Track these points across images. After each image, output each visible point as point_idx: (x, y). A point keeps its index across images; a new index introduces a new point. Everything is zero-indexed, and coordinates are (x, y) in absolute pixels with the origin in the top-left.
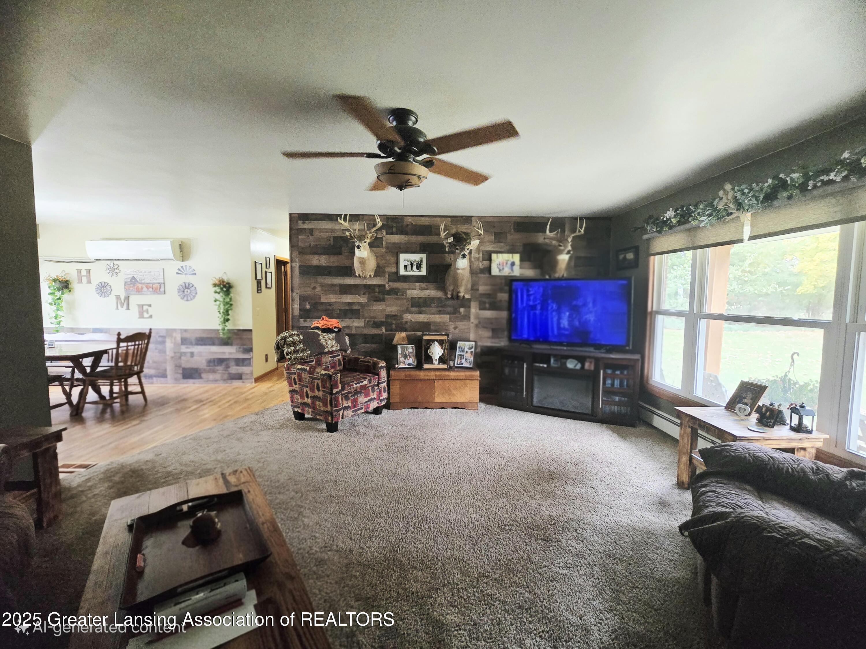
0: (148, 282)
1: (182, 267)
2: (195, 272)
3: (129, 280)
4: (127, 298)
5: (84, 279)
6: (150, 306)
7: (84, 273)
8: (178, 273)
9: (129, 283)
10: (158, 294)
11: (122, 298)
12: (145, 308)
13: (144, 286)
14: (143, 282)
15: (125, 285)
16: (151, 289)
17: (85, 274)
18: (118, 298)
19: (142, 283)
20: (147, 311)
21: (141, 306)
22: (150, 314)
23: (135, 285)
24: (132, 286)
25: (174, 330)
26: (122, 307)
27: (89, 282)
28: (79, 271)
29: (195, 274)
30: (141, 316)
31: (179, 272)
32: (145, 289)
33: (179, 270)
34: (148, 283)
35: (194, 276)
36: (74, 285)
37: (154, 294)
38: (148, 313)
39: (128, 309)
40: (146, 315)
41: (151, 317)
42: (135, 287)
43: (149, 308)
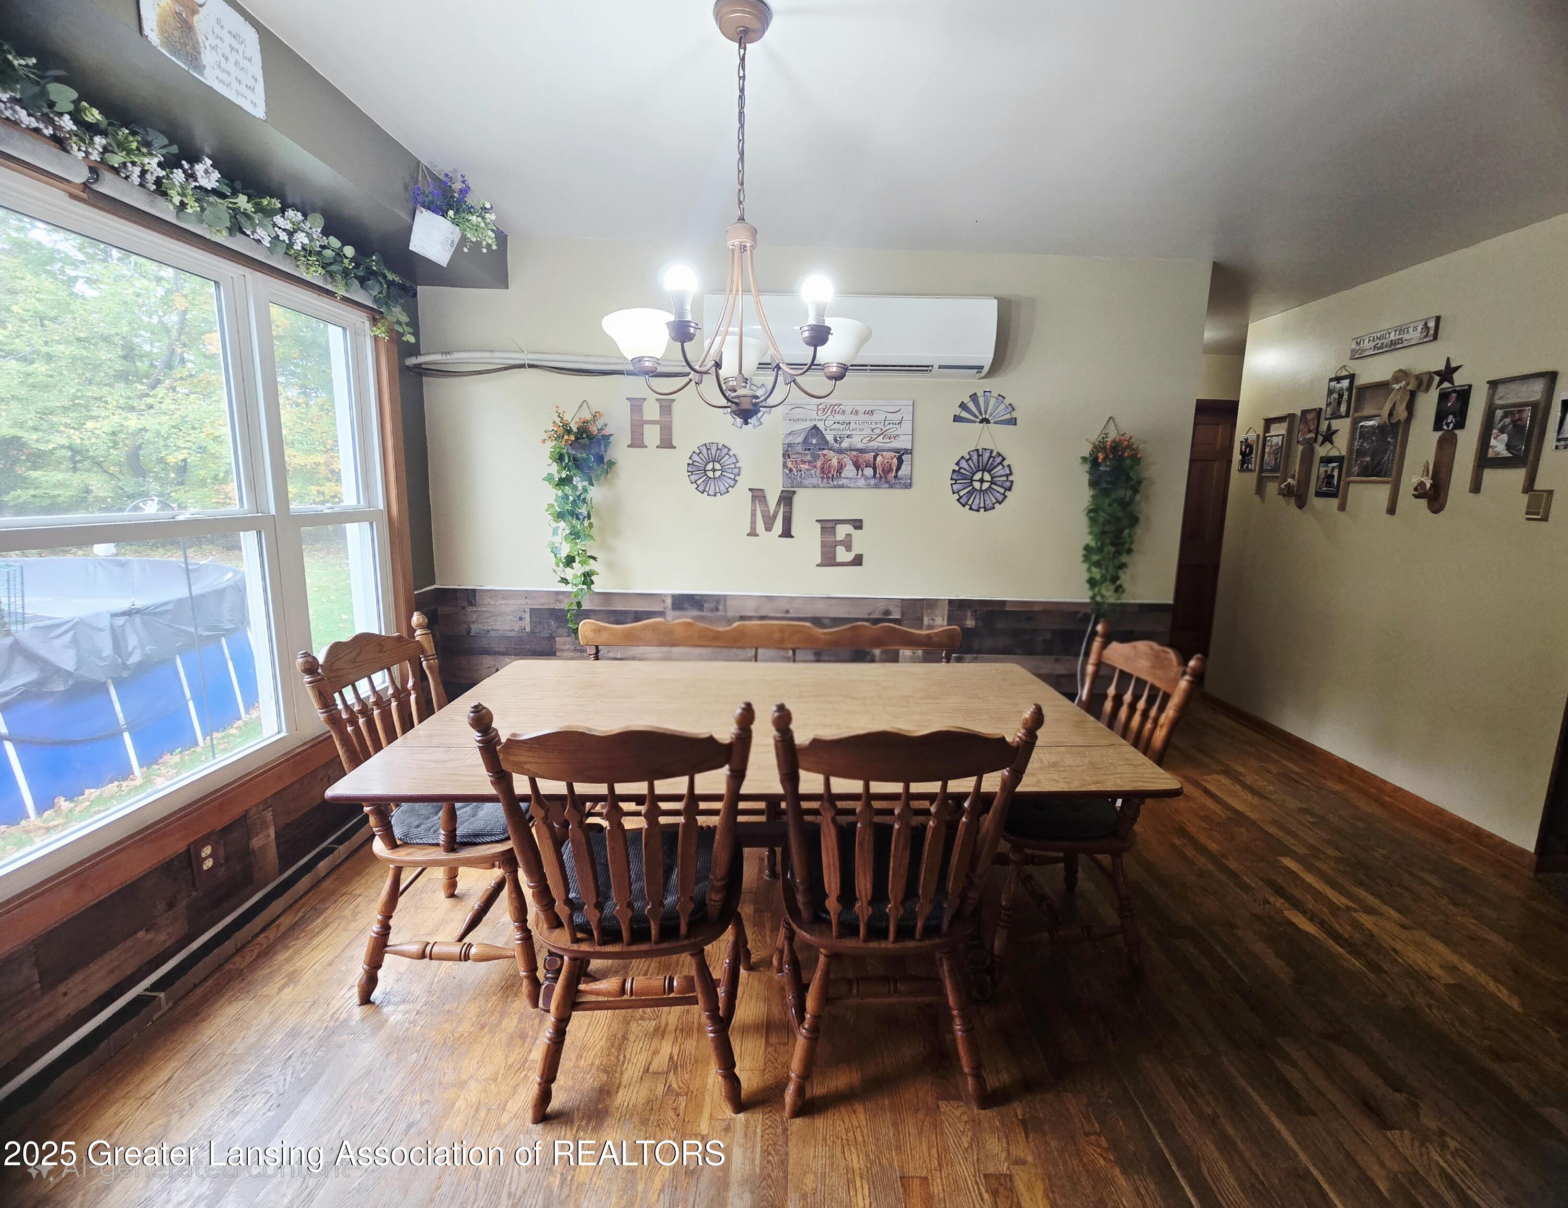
0: (860, 446)
1: (974, 397)
2: (1014, 414)
3: (800, 439)
4: (787, 499)
5: (652, 435)
6: (858, 524)
7: (651, 411)
8: (957, 419)
9: (799, 449)
10: (891, 487)
11: (773, 499)
12: (842, 531)
13: (847, 461)
14: (845, 445)
15: (786, 455)
16: (869, 472)
17: (657, 417)
18: (758, 495)
19: (840, 451)
20: (848, 544)
21: (828, 527)
22: (856, 550)
23: (816, 457)
24: (809, 458)
25: (930, 604)
26: (768, 528)
27: (667, 443)
28: (636, 405)
29: (1013, 422)
30: (829, 560)
31: (964, 414)
32: (849, 470)
33: (963, 406)
34: (861, 451)
35: (1011, 427)
36: (620, 451)
37: (876, 486)
38: (849, 548)
39: (787, 533)
40: (842, 555)
41: (858, 561)
42: (819, 464)
43: (856, 534)
